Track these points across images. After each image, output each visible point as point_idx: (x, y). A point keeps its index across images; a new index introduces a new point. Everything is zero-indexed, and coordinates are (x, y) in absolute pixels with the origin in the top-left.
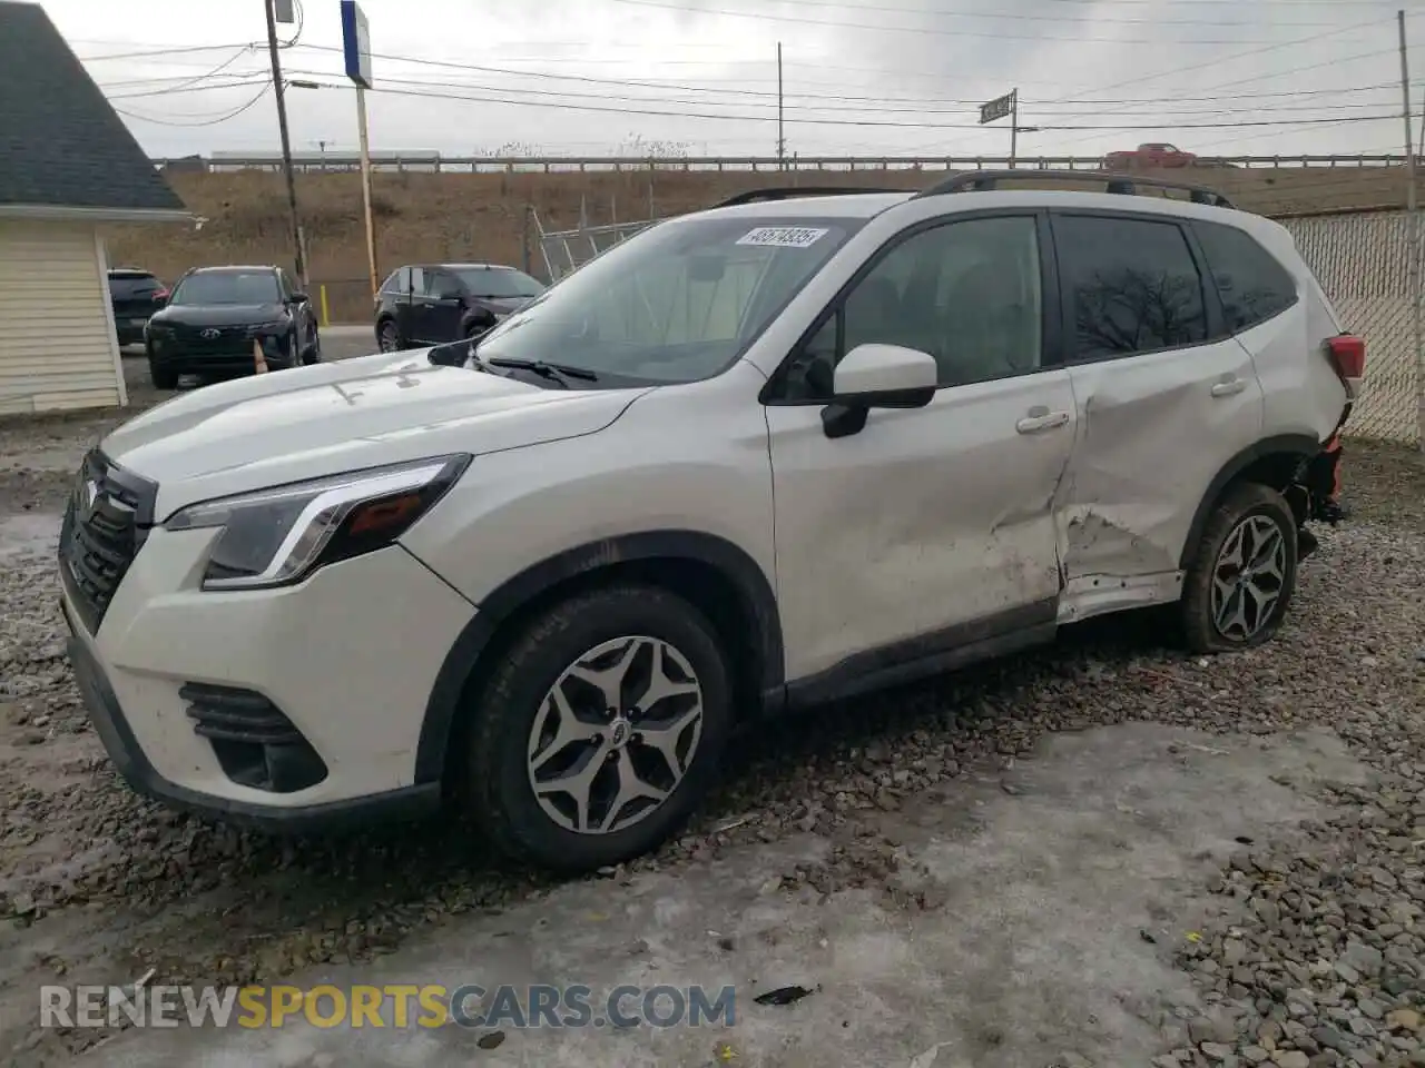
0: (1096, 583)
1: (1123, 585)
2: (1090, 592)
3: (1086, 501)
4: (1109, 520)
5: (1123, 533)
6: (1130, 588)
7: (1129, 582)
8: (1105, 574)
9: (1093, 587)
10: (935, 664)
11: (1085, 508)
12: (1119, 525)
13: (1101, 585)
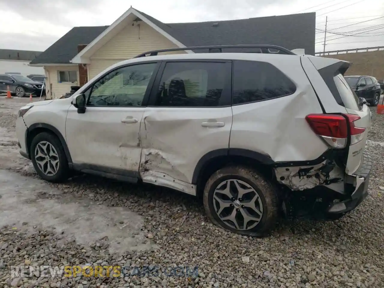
0: (164, 176)
1: (174, 181)
2: (162, 178)
3: (156, 149)
4: (164, 157)
5: (169, 163)
6: (176, 183)
7: (176, 181)
8: (168, 175)
9: (163, 177)
10: (103, 174)
11: (157, 151)
12: (167, 160)
13: (165, 177)
